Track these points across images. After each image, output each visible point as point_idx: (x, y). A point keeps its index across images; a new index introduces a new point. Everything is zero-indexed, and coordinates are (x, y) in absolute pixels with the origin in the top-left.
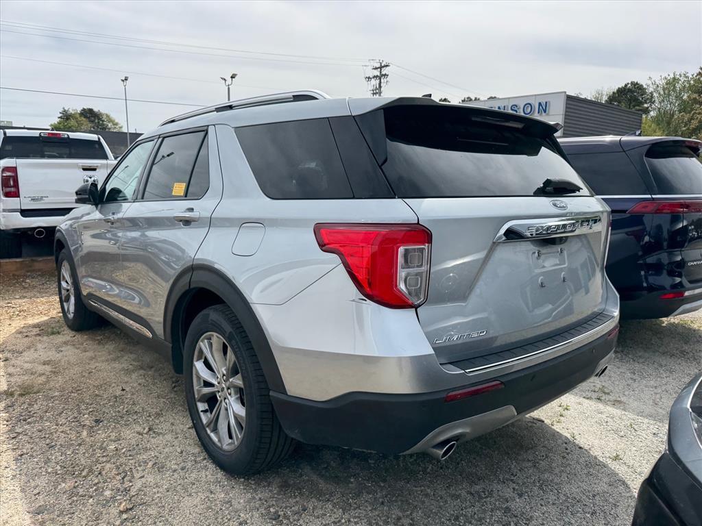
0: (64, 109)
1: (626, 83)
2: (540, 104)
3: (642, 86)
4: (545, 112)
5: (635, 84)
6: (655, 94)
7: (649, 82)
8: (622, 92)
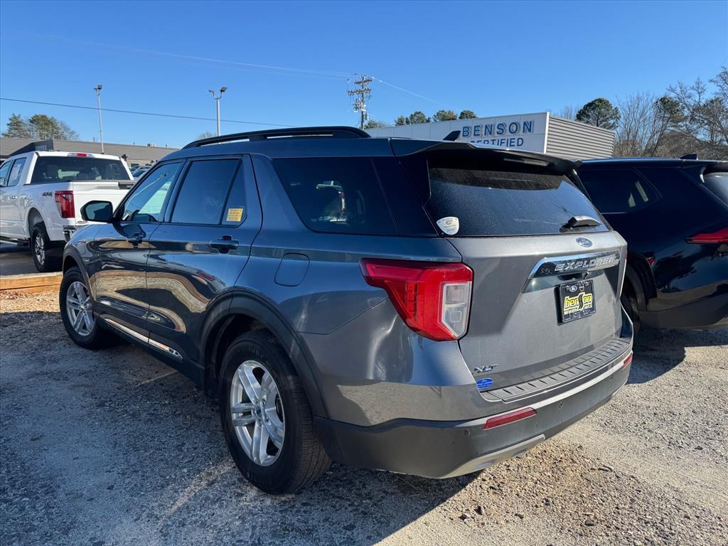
0: (13, 115)
2: (525, 123)
4: (530, 131)
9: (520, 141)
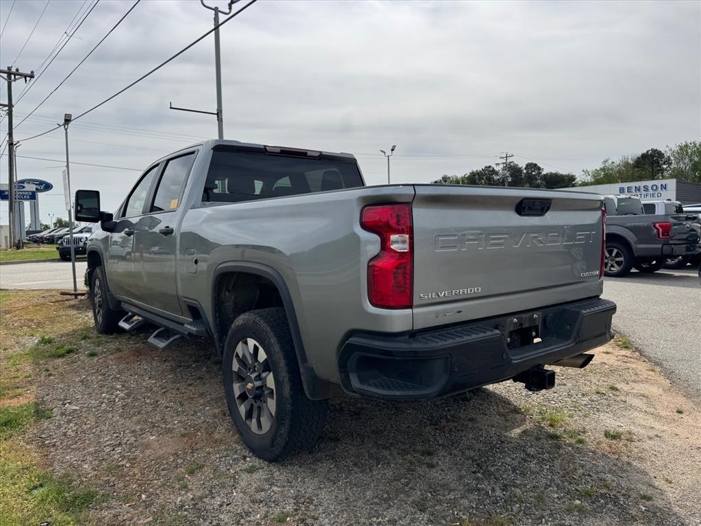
1: (648, 149)
3: (660, 151)
5: (654, 151)
6: (672, 158)
7: (667, 149)
8: (644, 156)
9: (659, 195)
